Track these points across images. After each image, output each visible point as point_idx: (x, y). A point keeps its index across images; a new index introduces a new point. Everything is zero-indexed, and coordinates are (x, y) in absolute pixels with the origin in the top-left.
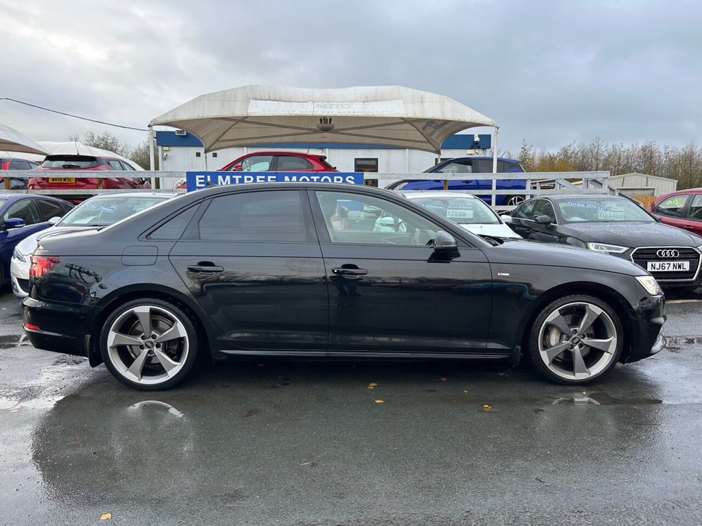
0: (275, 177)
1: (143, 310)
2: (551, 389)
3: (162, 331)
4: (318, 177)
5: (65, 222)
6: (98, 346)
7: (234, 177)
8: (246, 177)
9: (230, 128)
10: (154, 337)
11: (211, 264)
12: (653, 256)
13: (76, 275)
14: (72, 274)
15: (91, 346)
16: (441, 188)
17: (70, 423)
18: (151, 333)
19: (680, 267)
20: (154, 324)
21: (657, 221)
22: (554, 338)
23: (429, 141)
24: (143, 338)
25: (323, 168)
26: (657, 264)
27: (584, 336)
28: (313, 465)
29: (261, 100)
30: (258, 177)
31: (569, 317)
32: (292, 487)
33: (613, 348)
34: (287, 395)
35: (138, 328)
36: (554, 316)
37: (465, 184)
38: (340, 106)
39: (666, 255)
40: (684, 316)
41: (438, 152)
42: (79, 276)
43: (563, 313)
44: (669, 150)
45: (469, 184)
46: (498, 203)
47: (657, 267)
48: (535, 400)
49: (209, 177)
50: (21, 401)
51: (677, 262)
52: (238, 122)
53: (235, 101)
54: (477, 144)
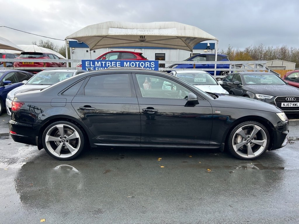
0: (120, 62)
1: (60, 126)
2: (237, 162)
3: (69, 135)
4: (139, 63)
5: (29, 83)
6: (41, 141)
7: (102, 62)
8: (107, 62)
9: (101, 40)
10: (65, 137)
11: (90, 107)
12: (284, 100)
13: (32, 110)
14: (30, 109)
15: (38, 141)
16: (192, 68)
17: (29, 175)
18: (64, 136)
19: (296, 105)
20: (65, 132)
21: (287, 84)
22: (239, 140)
23: (188, 46)
24: (61, 138)
25: (141, 58)
26: (286, 104)
27: (252, 139)
28: (133, 197)
29: (114, 28)
30: (113, 63)
31: (246, 131)
32: (123, 208)
33: (265, 144)
34: (123, 163)
35: (59, 133)
36: (239, 130)
37: (203, 66)
38: (148, 31)
39: (290, 100)
40: (296, 127)
41: (192, 51)
42: (33, 110)
43: (244, 129)
44: (293, 49)
45: (205, 66)
46: (217, 75)
47: (286, 105)
48: (230, 167)
49: (91, 62)
50: (9, 164)
51: (295, 103)
52: (104, 38)
53: (103, 28)
54: (209, 47)
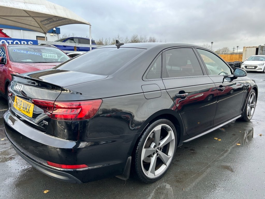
23: (41, 28)
33: (255, 106)
41: (45, 33)
54: (55, 31)
